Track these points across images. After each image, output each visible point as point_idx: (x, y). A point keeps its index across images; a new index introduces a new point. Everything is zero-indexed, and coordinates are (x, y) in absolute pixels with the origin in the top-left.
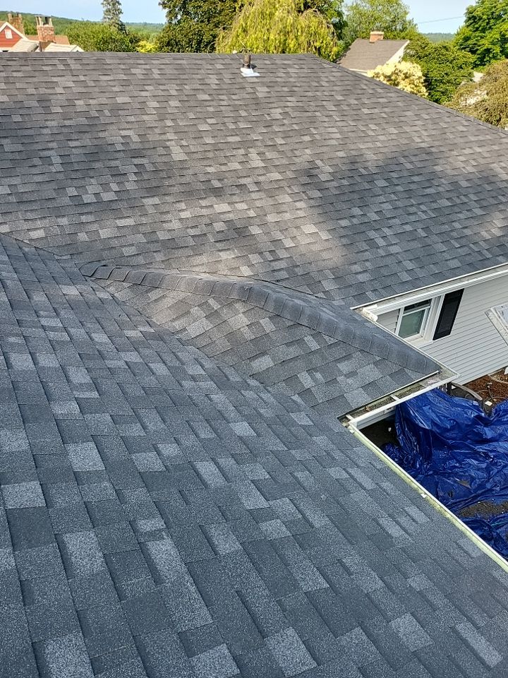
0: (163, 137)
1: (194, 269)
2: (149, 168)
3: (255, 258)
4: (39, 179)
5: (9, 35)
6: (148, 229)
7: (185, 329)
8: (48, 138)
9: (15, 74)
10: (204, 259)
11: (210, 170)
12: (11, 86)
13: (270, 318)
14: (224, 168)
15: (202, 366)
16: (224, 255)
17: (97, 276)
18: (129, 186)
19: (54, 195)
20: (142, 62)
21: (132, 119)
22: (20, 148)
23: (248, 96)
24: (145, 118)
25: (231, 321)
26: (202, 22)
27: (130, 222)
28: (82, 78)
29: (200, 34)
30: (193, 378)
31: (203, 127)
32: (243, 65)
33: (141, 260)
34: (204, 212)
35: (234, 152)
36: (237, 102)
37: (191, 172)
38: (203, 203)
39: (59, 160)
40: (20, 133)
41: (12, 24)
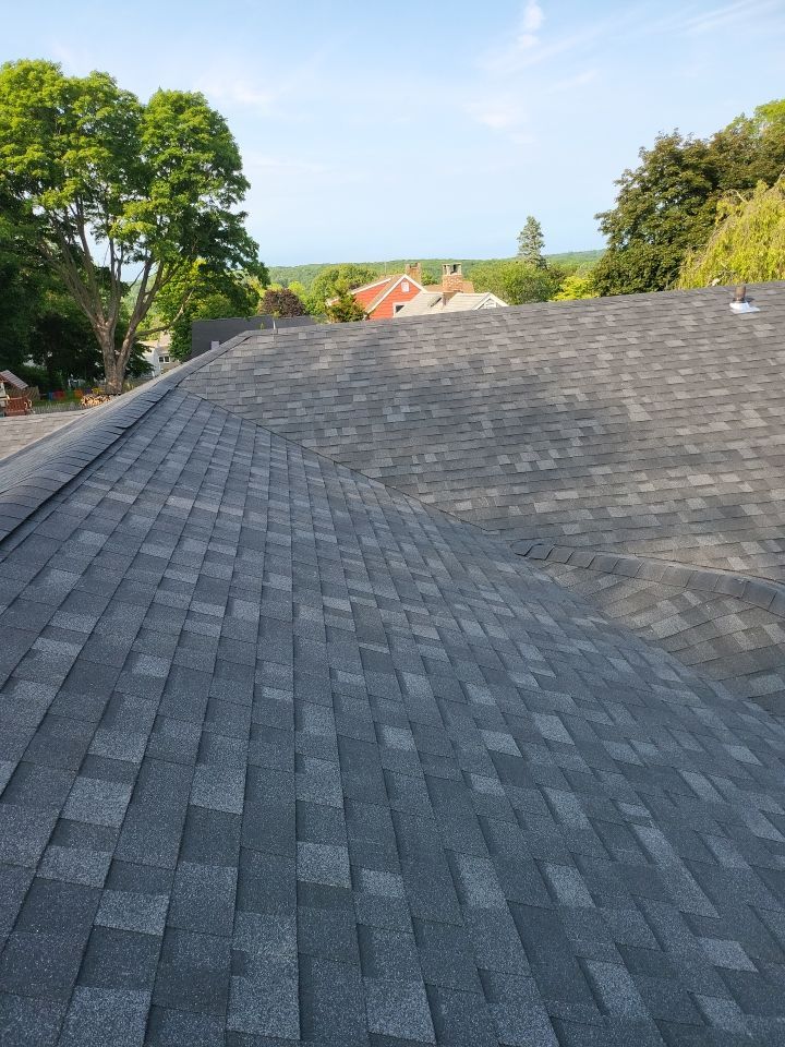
0: (619, 394)
1: (659, 556)
2: (599, 430)
3: (751, 547)
4: (466, 446)
5: (406, 288)
6: (596, 504)
7: (649, 627)
8: (478, 402)
9: (446, 336)
10: (673, 544)
11: (681, 432)
12: (441, 349)
13: (779, 624)
14: (702, 429)
15: (678, 674)
16: (702, 541)
17: (532, 555)
18: (572, 453)
19: (483, 463)
20: (593, 309)
21: (579, 375)
22: (448, 413)
23: (740, 338)
24: (594, 373)
25: (719, 622)
26: (660, 243)
27: (573, 495)
28: (519, 334)
29: (656, 259)
30: (666, 683)
31: (672, 380)
32: (734, 300)
33: (585, 540)
34: (674, 484)
35: (719, 409)
36: (723, 346)
37: (655, 434)
38: (672, 473)
39: (490, 425)
40: (448, 397)
41: (408, 274)
